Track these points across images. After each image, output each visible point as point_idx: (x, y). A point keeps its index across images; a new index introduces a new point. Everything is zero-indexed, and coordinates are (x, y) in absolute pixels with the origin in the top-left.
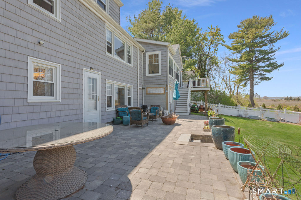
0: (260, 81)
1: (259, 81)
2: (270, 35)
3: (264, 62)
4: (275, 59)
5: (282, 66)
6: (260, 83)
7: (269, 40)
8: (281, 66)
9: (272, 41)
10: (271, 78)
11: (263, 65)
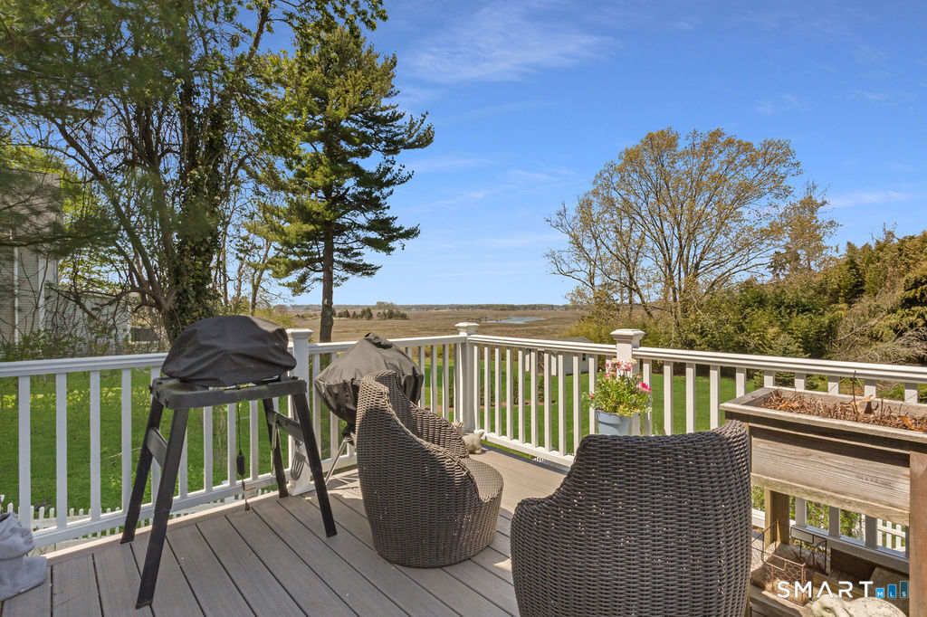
0: (345, 275)
6: (345, 282)
7: (385, 139)
8: (410, 234)
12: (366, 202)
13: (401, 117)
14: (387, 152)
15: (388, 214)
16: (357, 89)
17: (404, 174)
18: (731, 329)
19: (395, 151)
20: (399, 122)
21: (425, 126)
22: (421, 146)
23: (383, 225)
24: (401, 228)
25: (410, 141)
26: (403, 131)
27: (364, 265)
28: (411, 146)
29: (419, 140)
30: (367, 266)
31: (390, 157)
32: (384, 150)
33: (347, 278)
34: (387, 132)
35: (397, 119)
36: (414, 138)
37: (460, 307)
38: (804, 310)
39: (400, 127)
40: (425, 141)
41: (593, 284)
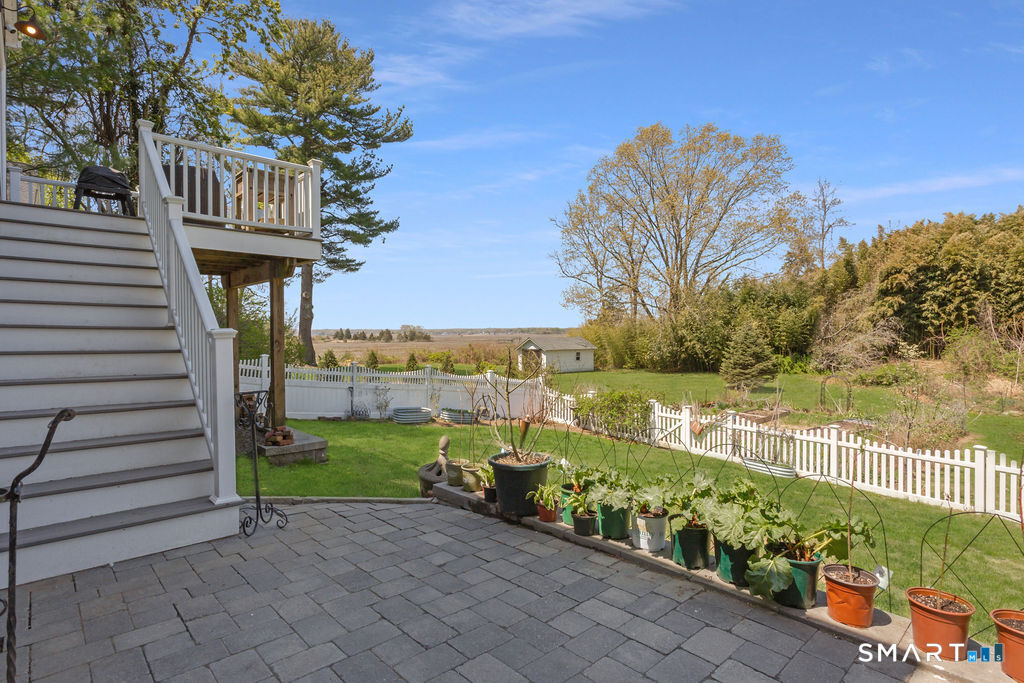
0: (328, 270)
1: (325, 269)
2: (369, 114)
3: (345, 206)
4: (372, 202)
5: (395, 228)
6: (328, 279)
7: (364, 133)
8: (391, 227)
9: (372, 140)
10: (360, 264)
11: (343, 214)
12: (345, 196)
13: (377, 110)
14: (367, 146)
15: (370, 208)
16: (327, 83)
17: (382, 167)
18: (719, 323)
19: (375, 146)
20: (375, 116)
21: (401, 120)
22: (399, 140)
23: (364, 219)
24: (381, 222)
25: (388, 134)
26: (380, 124)
27: (348, 261)
28: (389, 140)
29: (397, 133)
30: (351, 261)
31: (369, 151)
32: (364, 144)
33: (330, 274)
34: (365, 125)
35: (374, 112)
36: (392, 131)
37: (497, 331)
38: (790, 304)
39: (377, 121)
40: (404, 134)
41: (600, 287)
